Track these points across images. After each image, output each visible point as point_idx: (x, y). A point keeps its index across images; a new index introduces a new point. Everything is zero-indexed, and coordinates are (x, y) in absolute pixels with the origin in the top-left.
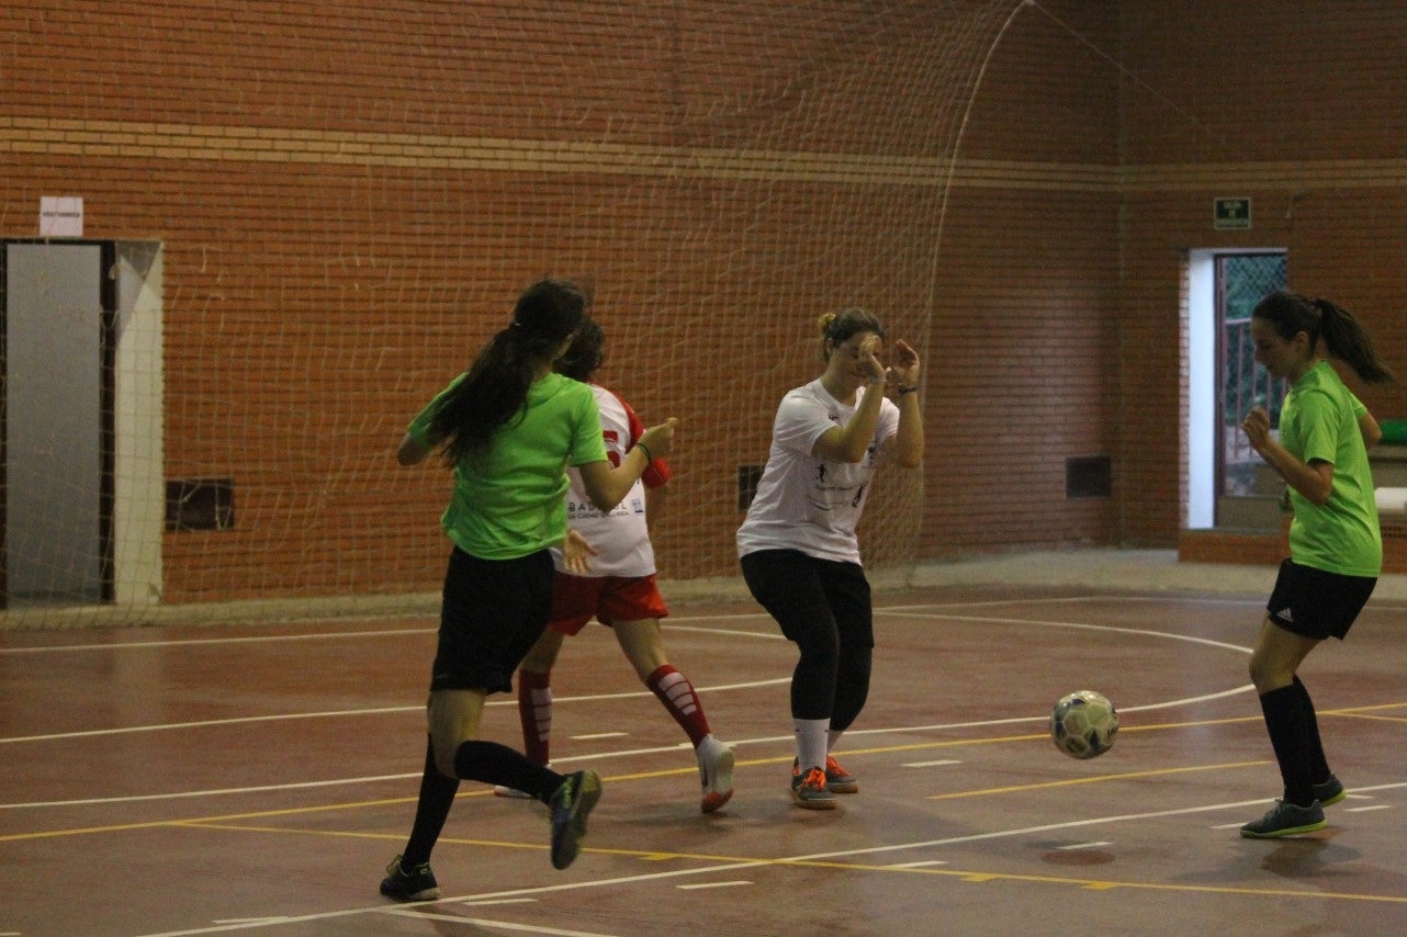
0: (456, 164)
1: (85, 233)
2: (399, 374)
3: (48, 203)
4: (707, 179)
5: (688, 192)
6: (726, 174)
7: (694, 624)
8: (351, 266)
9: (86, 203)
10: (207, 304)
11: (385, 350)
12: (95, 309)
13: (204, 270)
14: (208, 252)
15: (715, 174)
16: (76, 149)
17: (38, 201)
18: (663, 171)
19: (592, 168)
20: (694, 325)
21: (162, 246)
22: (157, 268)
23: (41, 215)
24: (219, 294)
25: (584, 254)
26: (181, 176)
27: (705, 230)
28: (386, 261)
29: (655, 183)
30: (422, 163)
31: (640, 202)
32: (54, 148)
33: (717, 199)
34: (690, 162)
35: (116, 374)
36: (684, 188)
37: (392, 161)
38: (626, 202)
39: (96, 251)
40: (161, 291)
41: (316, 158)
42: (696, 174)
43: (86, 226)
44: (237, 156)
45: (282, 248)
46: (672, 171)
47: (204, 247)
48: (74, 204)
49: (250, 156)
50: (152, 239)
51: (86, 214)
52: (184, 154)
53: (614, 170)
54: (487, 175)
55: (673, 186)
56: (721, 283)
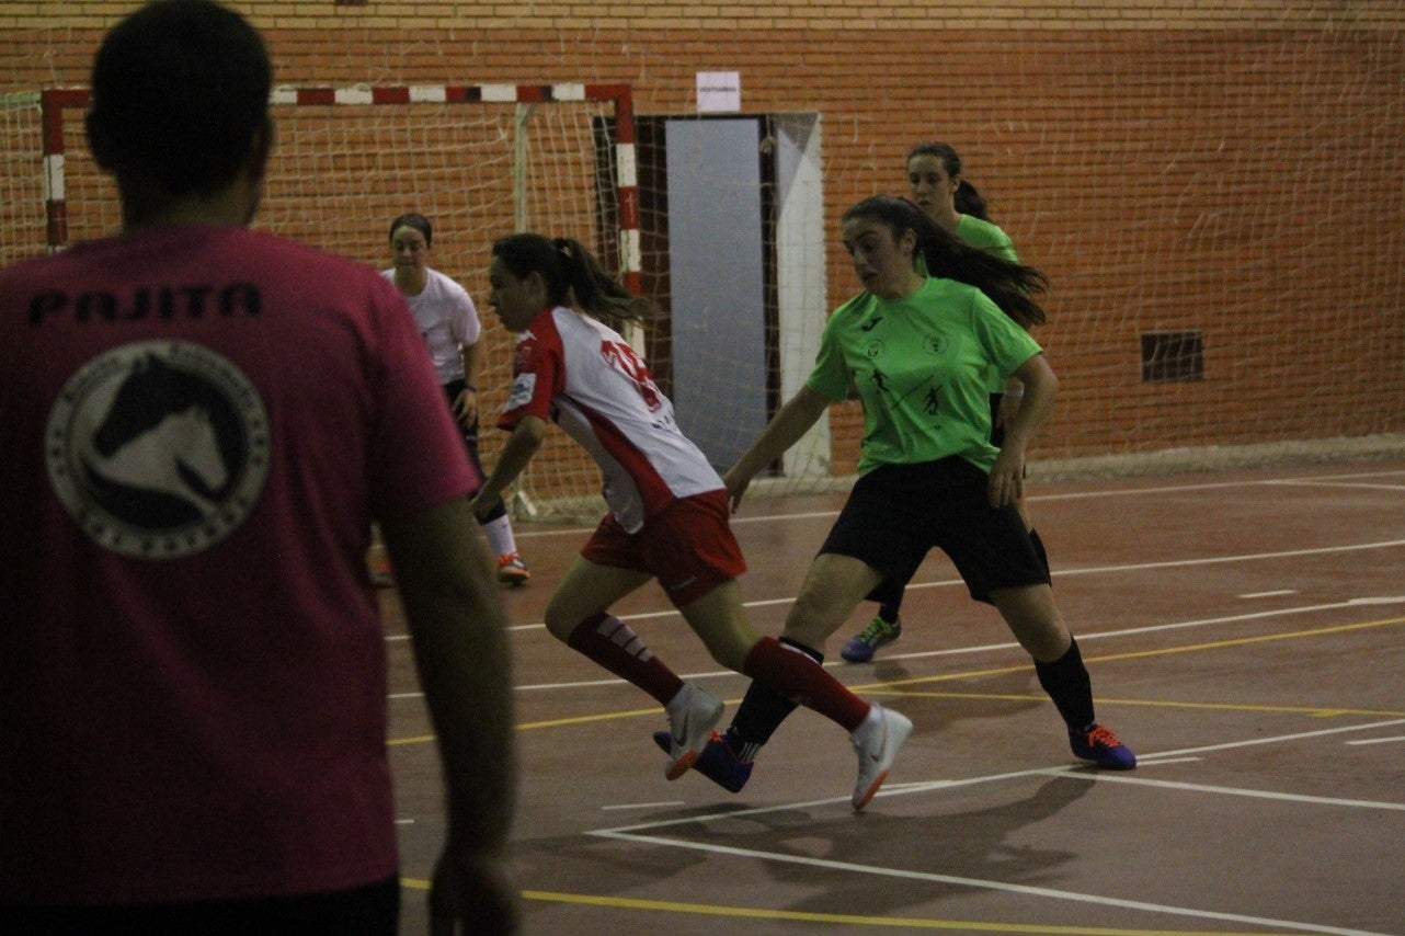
0: (1110, 25)
1: (742, 107)
2: (1054, 238)
3: (703, 78)
4: (1363, 32)
5: (1345, 45)
6: (1381, 26)
7: (1367, 480)
8: (1007, 131)
9: (743, 77)
10: (859, 174)
11: (1039, 215)
12: (754, 183)
13: (855, 140)
14: (861, 123)
15: (1373, 26)
16: (731, 24)
17: (694, 77)
18: (1317, 26)
19: (1247, 25)
20: (1351, 180)
21: (820, 117)
22: (815, 140)
23: (698, 91)
24: (872, 164)
25: (1239, 111)
26: (835, 47)
27: (1361, 83)
28: (1037, 125)
29: (1311, 37)
30: (1078, 25)
31: (1295, 57)
32: (708, 24)
33: (1374, 51)
34: (1344, 15)
35: (778, 247)
36: (1341, 41)
37: (1047, 25)
38: (1280, 57)
39: (754, 125)
40: (821, 163)
41: (970, 24)
42: (1352, 27)
43: (743, 100)
44: (889, 25)
45: (934, 115)
46: (1329, 25)
47: (857, 117)
48: (732, 78)
49: (905, 24)
50: (808, 109)
51: (744, 87)
52: (838, 24)
53: (1269, 25)
54: (1140, 36)
55: (1329, 41)
56: (1380, 136)
